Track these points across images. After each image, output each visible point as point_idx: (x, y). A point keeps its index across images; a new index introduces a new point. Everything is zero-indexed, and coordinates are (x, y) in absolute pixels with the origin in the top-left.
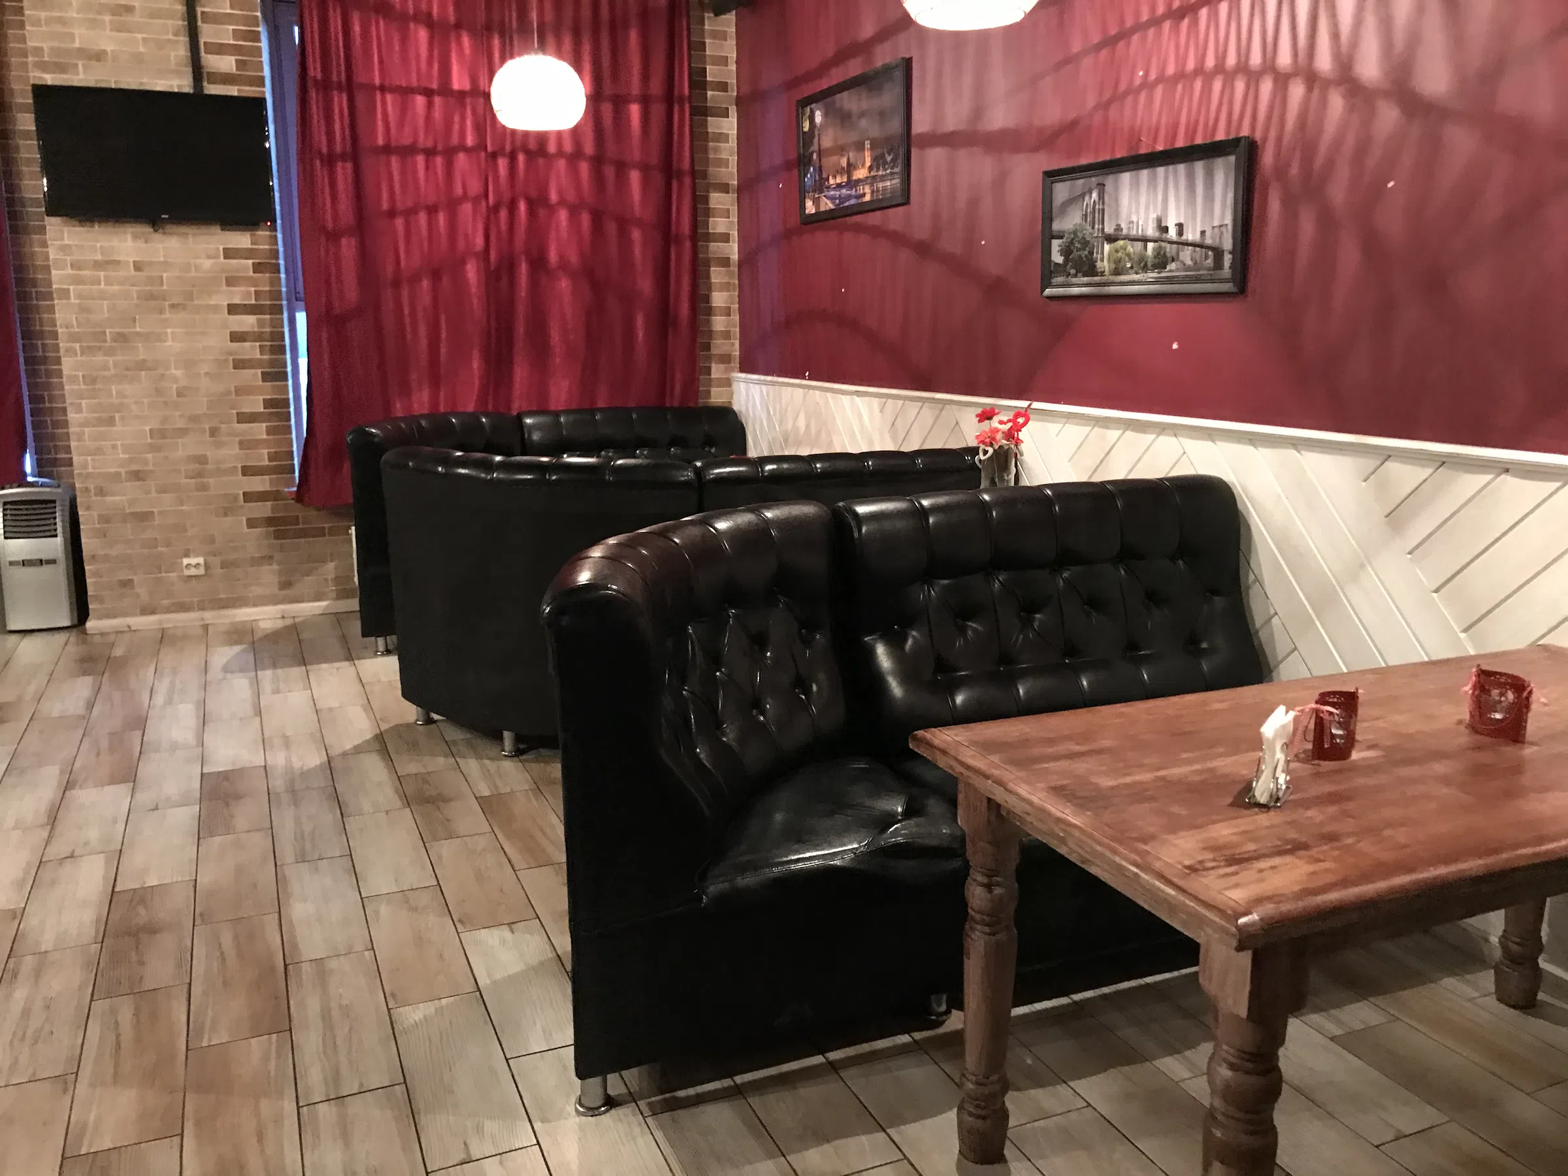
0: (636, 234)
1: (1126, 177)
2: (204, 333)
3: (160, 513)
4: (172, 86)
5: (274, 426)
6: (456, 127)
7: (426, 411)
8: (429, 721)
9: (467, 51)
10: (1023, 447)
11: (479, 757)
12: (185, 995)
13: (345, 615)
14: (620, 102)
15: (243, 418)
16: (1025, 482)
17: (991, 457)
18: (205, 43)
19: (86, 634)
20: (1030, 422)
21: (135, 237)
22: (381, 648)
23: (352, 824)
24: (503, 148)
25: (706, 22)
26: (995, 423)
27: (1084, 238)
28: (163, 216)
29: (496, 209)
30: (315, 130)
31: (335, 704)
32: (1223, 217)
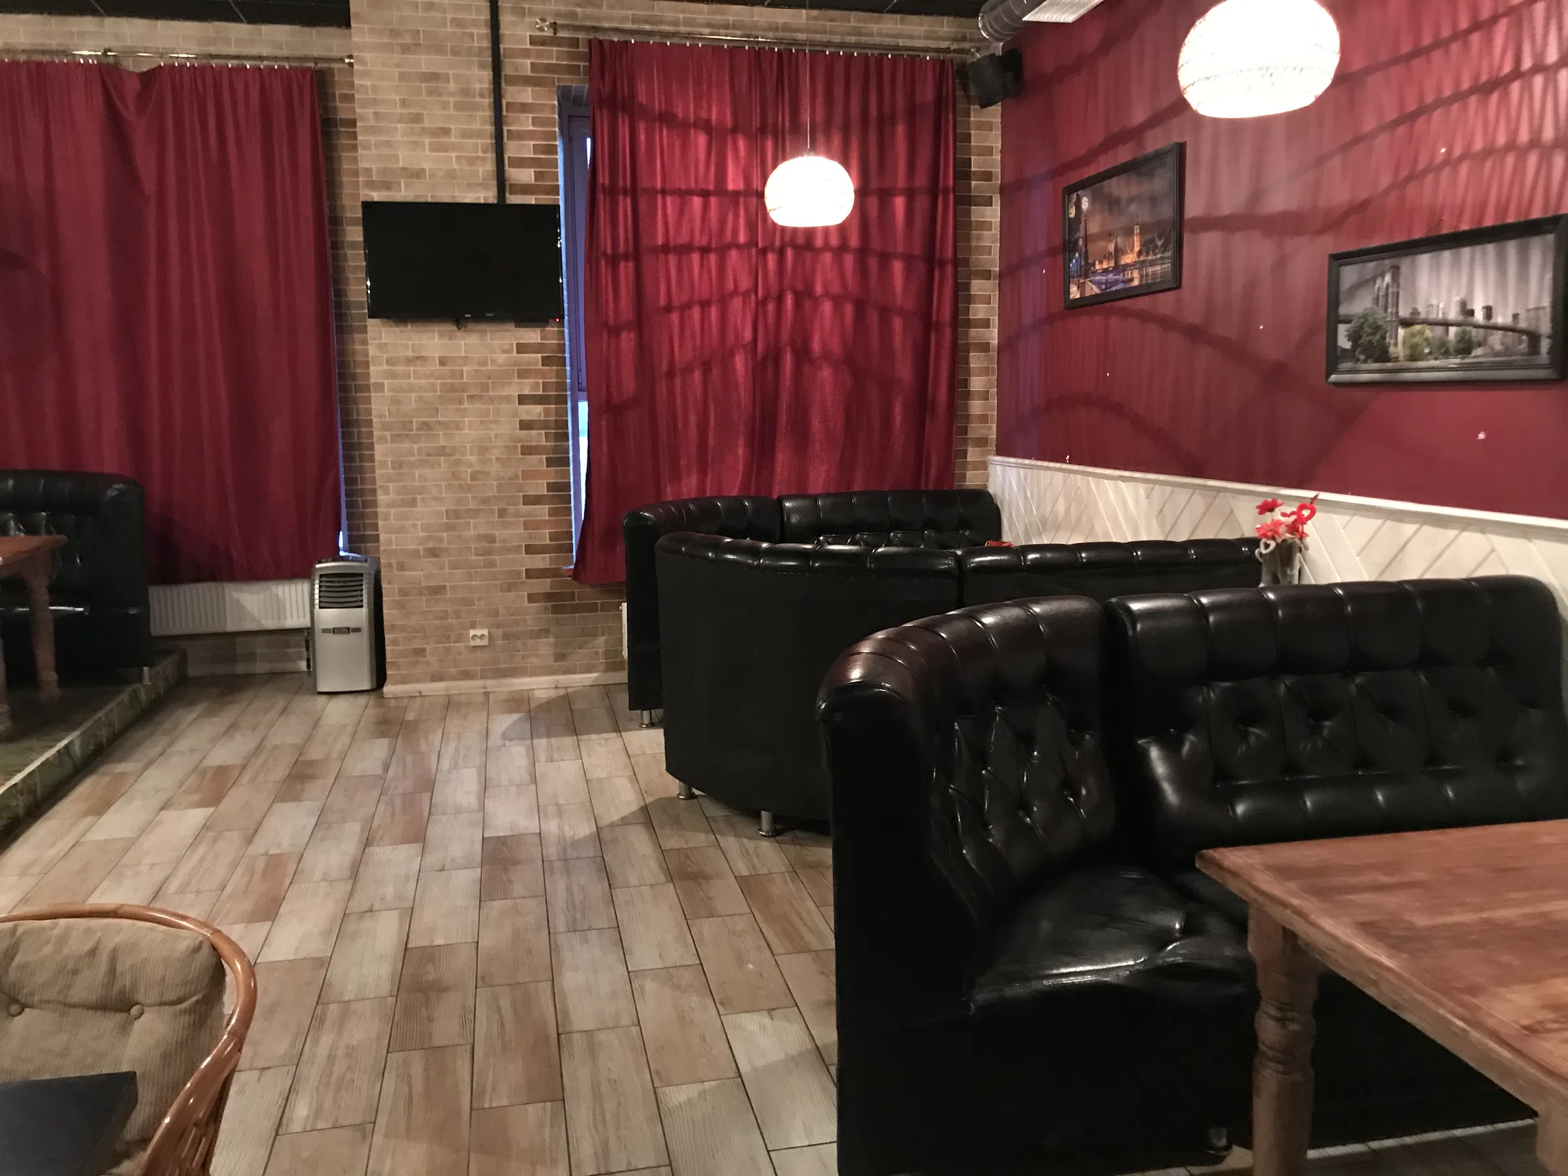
0: (897, 323)
1: (1424, 259)
2: (495, 422)
3: (451, 587)
4: (479, 198)
5: (557, 508)
6: (729, 226)
7: (693, 496)
8: (691, 796)
9: (742, 153)
10: (1308, 541)
11: (737, 836)
12: (469, 1055)
13: (612, 687)
14: (885, 195)
15: (529, 500)
16: (1310, 579)
17: (1272, 553)
18: (509, 158)
19: (383, 697)
20: (1317, 514)
21: (441, 335)
22: (646, 721)
23: (620, 896)
24: (773, 244)
25: (972, 114)
26: (1277, 515)
27: (1375, 322)
28: (466, 316)
29: (763, 303)
30: (602, 234)
31: (602, 774)
32: (1540, 299)
